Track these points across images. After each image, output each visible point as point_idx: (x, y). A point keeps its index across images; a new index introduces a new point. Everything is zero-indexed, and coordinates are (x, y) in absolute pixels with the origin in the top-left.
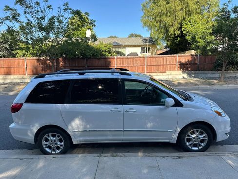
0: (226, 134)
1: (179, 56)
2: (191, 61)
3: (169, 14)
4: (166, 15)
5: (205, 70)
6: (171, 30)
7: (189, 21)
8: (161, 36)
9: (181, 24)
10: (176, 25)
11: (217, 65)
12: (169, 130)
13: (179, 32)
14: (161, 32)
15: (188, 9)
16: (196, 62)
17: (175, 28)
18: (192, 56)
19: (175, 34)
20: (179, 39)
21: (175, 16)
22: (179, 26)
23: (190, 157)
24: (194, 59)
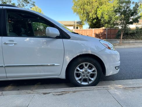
0: (116, 67)
1: (94, 30)
2: (102, 33)
3: (89, 4)
4: (87, 5)
5: (111, 38)
6: (90, 14)
7: (101, 9)
8: (85, 18)
9: (96, 11)
10: (94, 11)
11: (118, 35)
12: (56, 64)
13: (95, 16)
14: (84, 16)
15: (100, 1)
16: (105, 33)
17: (93, 13)
18: (103, 29)
19: (93, 17)
20: (95, 20)
21: (93, 5)
22: (95, 12)
23: (74, 92)
24: (104, 32)
